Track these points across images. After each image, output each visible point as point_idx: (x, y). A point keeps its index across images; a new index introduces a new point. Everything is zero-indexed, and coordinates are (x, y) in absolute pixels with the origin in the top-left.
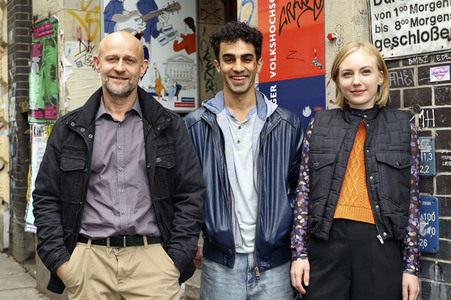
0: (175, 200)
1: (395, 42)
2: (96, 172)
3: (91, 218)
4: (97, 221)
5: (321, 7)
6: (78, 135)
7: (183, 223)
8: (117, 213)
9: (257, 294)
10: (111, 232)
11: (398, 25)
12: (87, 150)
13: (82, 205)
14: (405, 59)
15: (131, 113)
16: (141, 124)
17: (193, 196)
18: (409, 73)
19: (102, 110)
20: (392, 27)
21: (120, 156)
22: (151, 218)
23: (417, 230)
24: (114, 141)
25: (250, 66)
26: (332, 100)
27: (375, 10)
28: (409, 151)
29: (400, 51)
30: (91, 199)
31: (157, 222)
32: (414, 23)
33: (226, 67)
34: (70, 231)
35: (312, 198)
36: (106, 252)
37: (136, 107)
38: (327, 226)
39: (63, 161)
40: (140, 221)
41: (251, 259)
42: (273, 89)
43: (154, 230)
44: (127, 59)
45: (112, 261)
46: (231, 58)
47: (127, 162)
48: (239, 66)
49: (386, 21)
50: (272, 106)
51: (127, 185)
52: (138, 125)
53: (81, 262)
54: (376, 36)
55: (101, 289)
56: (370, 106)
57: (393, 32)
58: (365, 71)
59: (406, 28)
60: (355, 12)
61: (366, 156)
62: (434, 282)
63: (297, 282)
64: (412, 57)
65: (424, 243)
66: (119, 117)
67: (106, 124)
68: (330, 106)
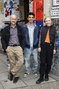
0: (22, 39)
1: (54, 16)
2: (11, 36)
3: (10, 42)
4: (11, 43)
5: (43, 10)
6: (8, 30)
7: (23, 43)
8: (14, 42)
9: (33, 52)
10: (13, 44)
11: (55, 14)
12: (9, 32)
13: (9, 41)
14: (55, 19)
15: (15, 27)
16: (17, 29)
17: (24, 39)
18: (56, 21)
19: (11, 27)
20: (54, 14)
21: (14, 33)
22: (19, 42)
23: (56, 44)
24: (13, 31)
25: (33, 19)
26: (44, 24)
27: (51, 11)
28: (55, 32)
29: (55, 18)
30: (10, 40)
31: (20, 43)
32: (57, 13)
33: (29, 19)
34: (7, 44)
35: (41, 39)
36: (12, 47)
37: (16, 26)
38: (44, 43)
39: (6, 34)
40: (17, 43)
41: (32, 48)
42: (35, 22)
43: (19, 44)
44: (15, 19)
45: (13, 49)
46: (30, 17)
47: (15, 34)
48: (31, 19)
49: (53, 13)
50: (36, 25)
51: (15, 38)
52: (16, 29)
53: (9, 49)
54: (51, 15)
55: (12, 52)
56: (50, 26)
57: (54, 15)
58: (49, 21)
59: (56, 14)
60: (48, 11)
61: (49, 33)
62: (58, 51)
63: (39, 51)
64: (56, 19)
65: (57, 45)
66: (14, 28)
67: (12, 29)
68: (44, 25)
